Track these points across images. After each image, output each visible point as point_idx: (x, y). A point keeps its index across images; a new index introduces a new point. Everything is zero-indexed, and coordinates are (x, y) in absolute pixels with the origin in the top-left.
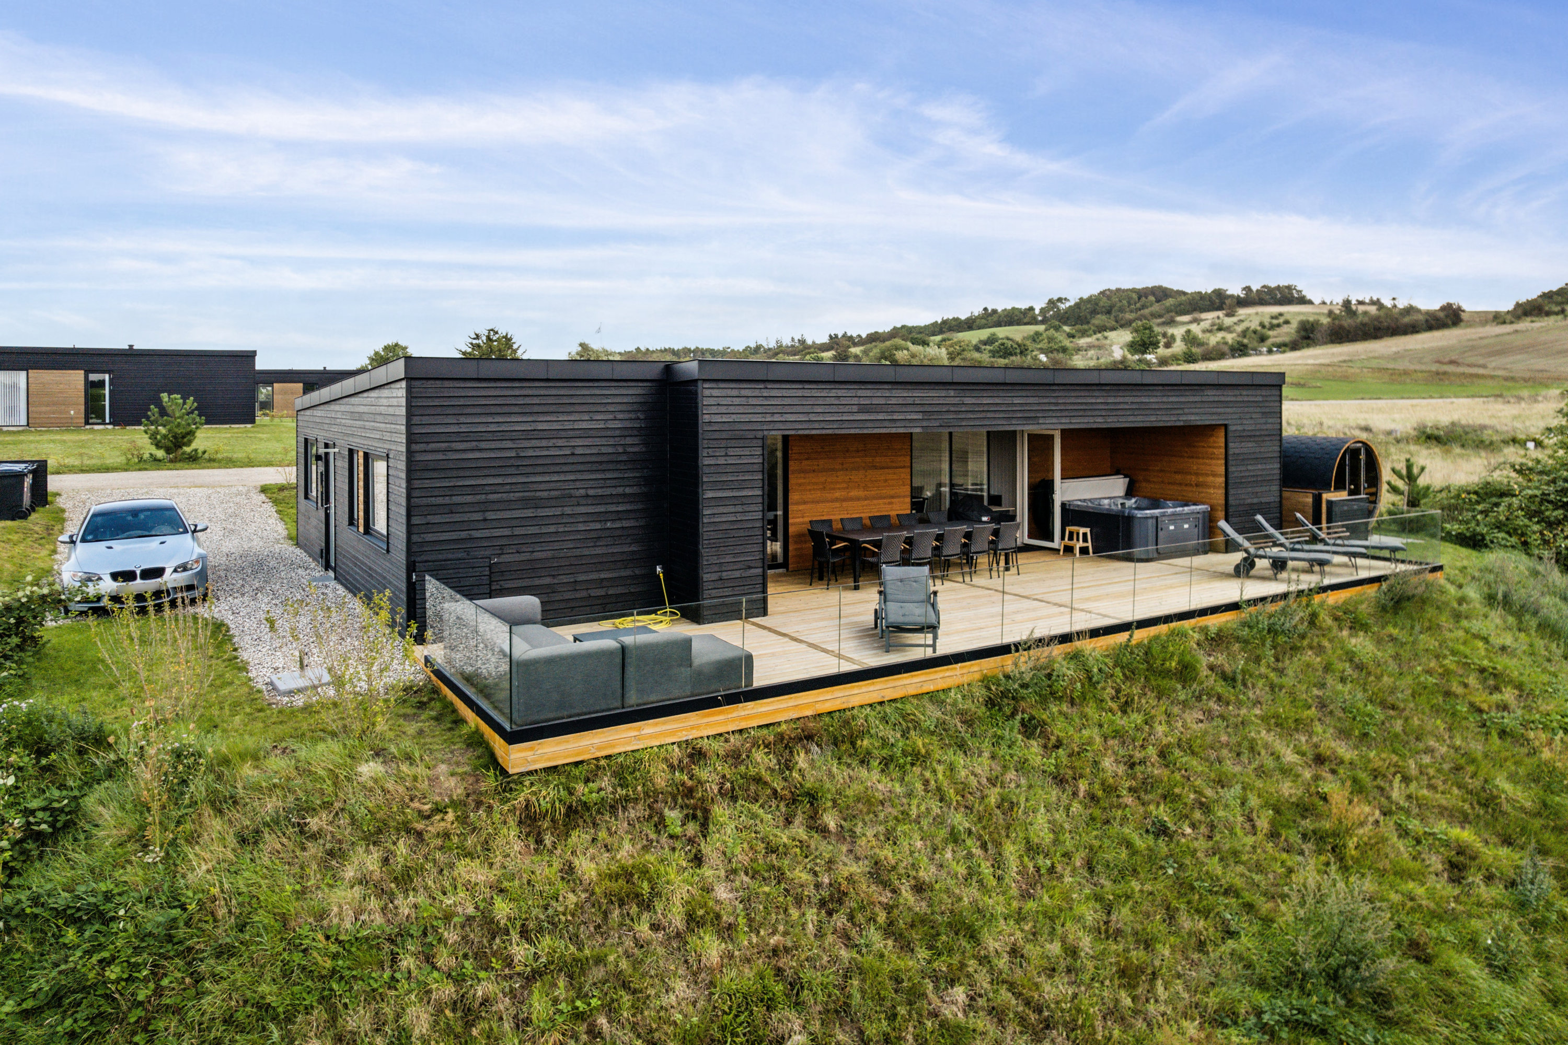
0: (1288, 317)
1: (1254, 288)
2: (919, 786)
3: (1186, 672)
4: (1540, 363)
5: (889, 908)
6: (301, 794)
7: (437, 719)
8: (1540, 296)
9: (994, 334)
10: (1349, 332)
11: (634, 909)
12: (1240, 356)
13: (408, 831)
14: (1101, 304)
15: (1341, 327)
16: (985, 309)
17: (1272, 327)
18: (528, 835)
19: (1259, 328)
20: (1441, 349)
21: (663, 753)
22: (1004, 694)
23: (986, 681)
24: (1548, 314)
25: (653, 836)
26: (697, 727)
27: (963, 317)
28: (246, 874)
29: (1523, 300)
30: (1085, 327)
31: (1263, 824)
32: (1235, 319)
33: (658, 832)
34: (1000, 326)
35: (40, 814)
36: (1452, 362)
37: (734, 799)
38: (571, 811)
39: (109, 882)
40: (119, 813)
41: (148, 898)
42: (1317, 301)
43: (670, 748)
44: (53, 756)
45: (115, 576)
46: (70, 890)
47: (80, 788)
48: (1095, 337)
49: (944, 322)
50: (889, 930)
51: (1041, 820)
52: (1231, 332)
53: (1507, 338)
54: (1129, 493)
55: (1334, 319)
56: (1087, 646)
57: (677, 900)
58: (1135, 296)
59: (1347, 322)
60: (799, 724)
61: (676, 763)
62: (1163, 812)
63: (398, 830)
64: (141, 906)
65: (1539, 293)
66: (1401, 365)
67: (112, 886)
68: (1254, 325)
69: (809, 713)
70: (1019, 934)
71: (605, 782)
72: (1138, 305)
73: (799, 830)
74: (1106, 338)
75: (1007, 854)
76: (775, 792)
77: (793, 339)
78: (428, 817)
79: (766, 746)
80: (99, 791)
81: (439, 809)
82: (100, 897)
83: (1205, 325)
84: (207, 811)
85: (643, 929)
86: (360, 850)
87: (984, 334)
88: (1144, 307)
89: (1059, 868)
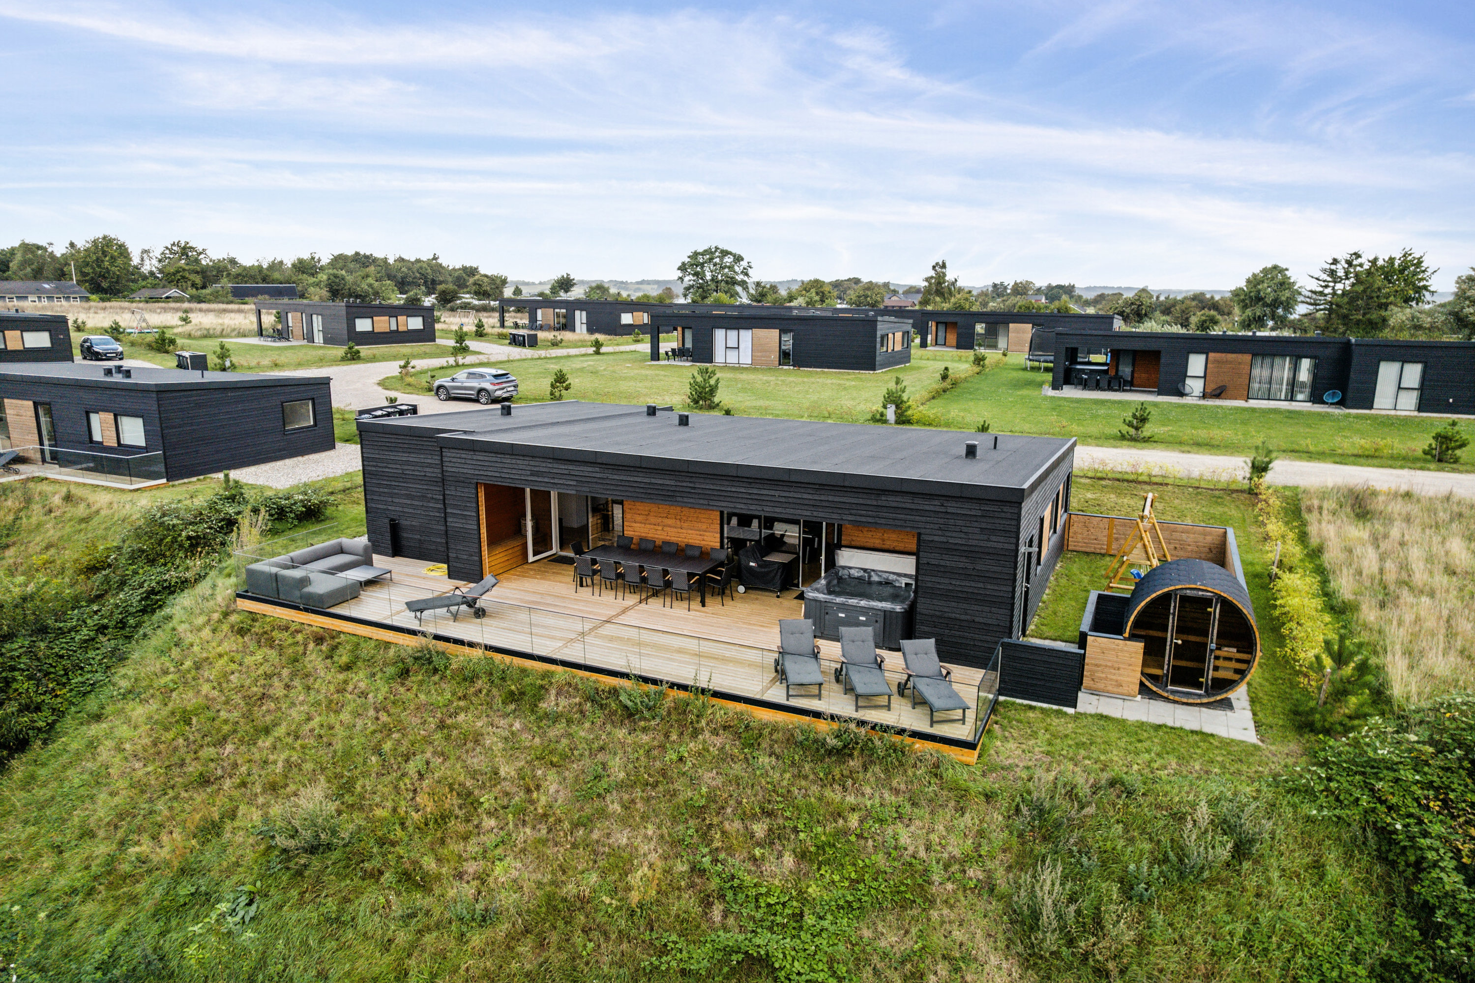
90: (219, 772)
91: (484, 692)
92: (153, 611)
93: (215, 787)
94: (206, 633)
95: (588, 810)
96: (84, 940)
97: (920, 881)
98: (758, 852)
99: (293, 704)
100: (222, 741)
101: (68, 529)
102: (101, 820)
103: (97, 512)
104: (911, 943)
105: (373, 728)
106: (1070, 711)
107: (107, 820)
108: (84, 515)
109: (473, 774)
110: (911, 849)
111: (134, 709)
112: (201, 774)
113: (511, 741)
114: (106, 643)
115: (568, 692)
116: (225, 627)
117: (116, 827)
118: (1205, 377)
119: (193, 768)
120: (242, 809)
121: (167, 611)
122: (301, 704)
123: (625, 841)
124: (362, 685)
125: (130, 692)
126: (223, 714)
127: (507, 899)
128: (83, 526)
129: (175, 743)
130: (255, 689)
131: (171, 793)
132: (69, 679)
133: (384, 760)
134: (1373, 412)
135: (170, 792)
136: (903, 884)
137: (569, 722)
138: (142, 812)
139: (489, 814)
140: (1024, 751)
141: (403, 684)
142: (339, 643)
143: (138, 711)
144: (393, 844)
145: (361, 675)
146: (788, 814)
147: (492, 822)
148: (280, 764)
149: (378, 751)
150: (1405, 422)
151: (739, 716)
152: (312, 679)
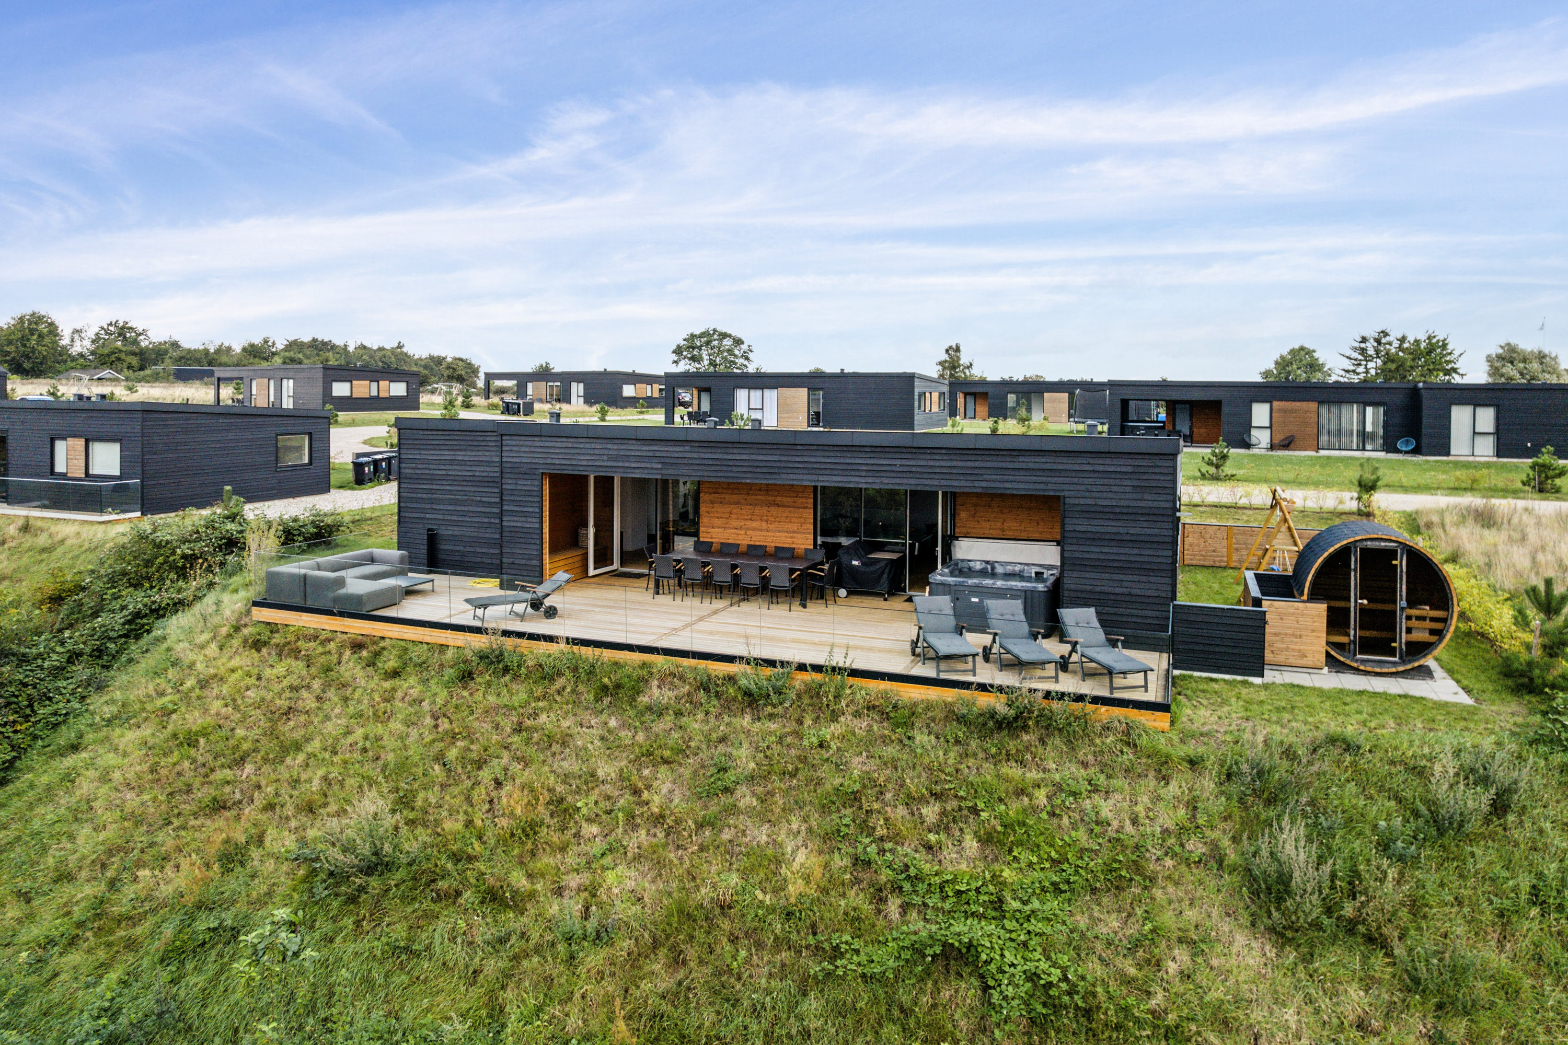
90: (238, 796)
91: (568, 689)
92: (138, 637)
93: (233, 812)
94: (213, 649)
95: (713, 809)
96: (68, 996)
97: (1134, 858)
98: (932, 837)
99: (327, 718)
100: (241, 761)
101: (25, 560)
102: (84, 858)
103: (62, 542)
104: (1137, 926)
105: (431, 737)
106: (1257, 680)
107: (94, 857)
108: (47, 545)
109: (566, 778)
110: (1115, 824)
111: (122, 736)
112: (215, 799)
113: (608, 741)
114: (81, 671)
115: (671, 683)
116: (236, 642)
117: (104, 866)
118: (1271, 427)
119: (203, 794)
120: (271, 833)
121: (157, 633)
122: (338, 716)
123: (764, 838)
124: (415, 692)
125: (116, 718)
126: (240, 732)
127: (625, 911)
128: (45, 556)
129: (178, 768)
130: (278, 702)
131: (176, 822)
132: (33, 711)
133: (450, 770)
134: (1450, 458)
135: (175, 820)
136: (1115, 861)
137: (679, 714)
138: (139, 845)
139: (589, 820)
140: (1220, 718)
141: (465, 688)
142: (384, 649)
143: (128, 737)
144: (470, 859)
145: (412, 680)
146: (962, 793)
147: (595, 829)
148: (316, 782)
149: (440, 758)
150: (1488, 465)
151: (885, 696)
152: (350, 689)
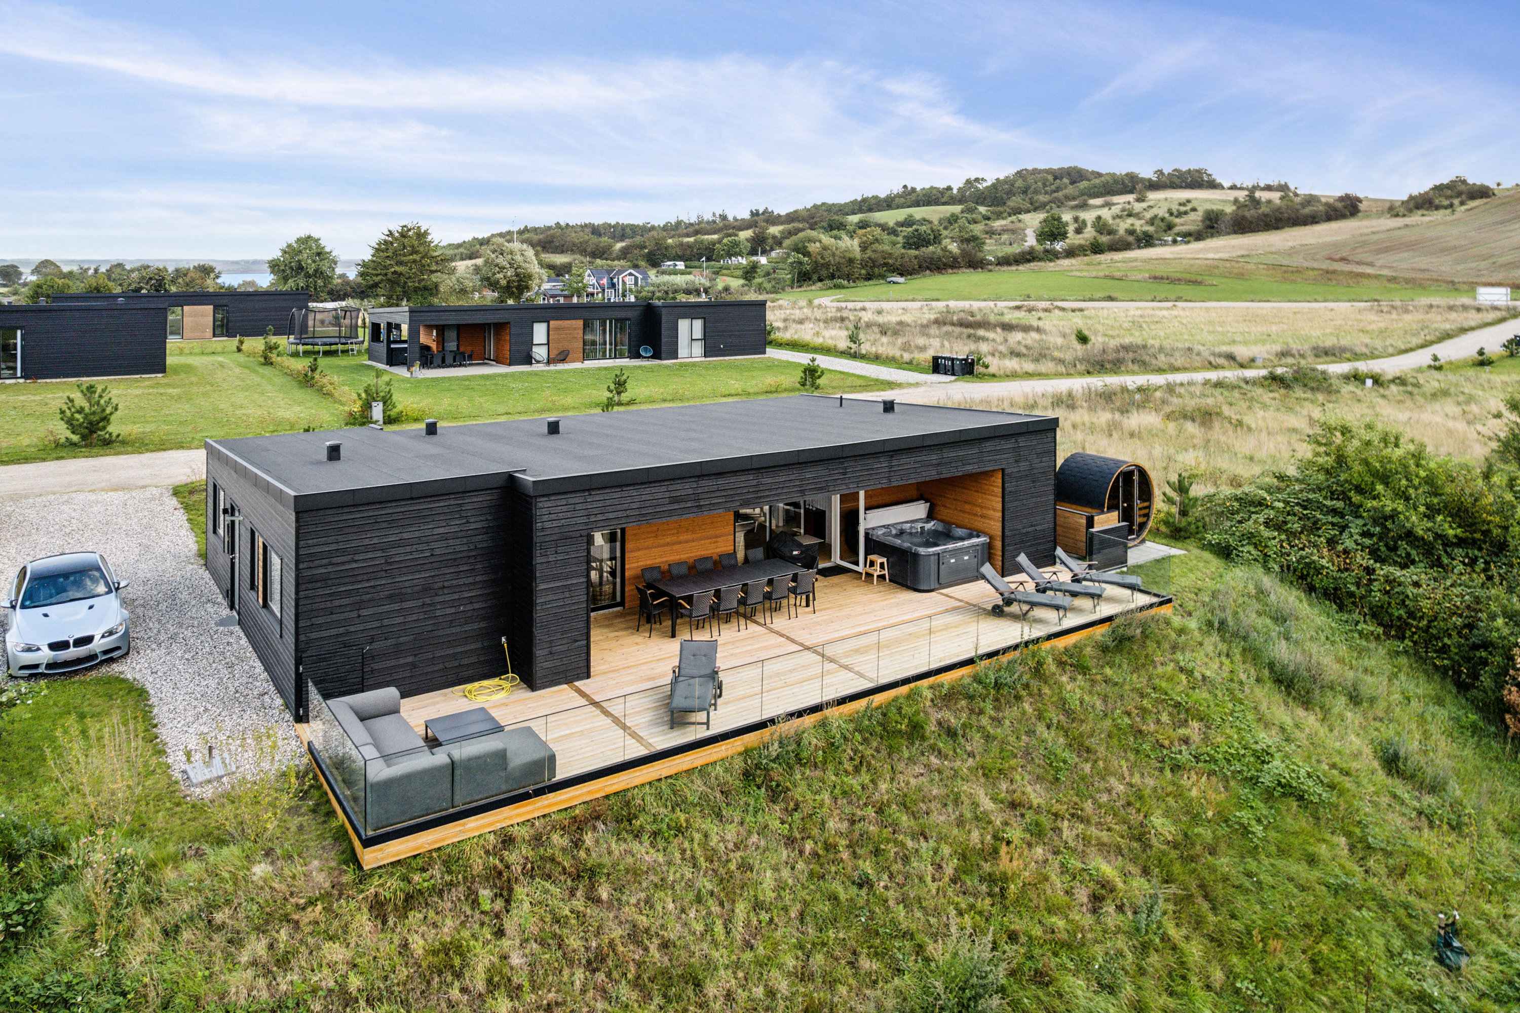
0: (1194, 204)
1: (1166, 172)
2: (678, 855)
3: (916, 730)
4: (1423, 262)
5: (639, 964)
6: (210, 895)
7: (314, 811)
8: (1432, 189)
9: (911, 216)
10: (1251, 222)
11: (449, 978)
12: (1146, 246)
13: (288, 921)
14: (1017, 185)
15: (1244, 218)
16: (905, 187)
17: (1180, 214)
18: (376, 917)
19: (1167, 215)
20: (1335, 245)
21: (482, 841)
22: (758, 766)
23: (746, 753)
24: (1437, 208)
25: (469, 912)
26: (510, 818)
27: (883, 195)
28: (169, 964)
29: (1415, 193)
30: (1000, 209)
31: (949, 871)
32: (1144, 205)
33: (473, 909)
34: (919, 206)
35: (15, 917)
36: (1343, 259)
37: (532, 877)
38: (409, 898)
39: (69, 973)
40: (74, 913)
41: (99, 984)
42: (1226, 184)
43: (487, 836)
44: (22, 865)
45: (54, 646)
46: (42, 981)
47: (43, 890)
48: (1010, 219)
49: (864, 200)
50: (636, 984)
51: (768, 879)
52: (1140, 219)
53: (1396, 233)
54: (931, 516)
55: (1238, 208)
56: (832, 713)
57: (480, 968)
58: (1050, 178)
59: (1249, 214)
60: (591, 805)
61: (491, 847)
62: (867, 866)
63: (281, 921)
64: (93, 993)
65: (1431, 186)
66: (1298, 261)
67: (71, 978)
68: (1162, 212)
69: (598, 795)
70: (733, 981)
71: (436, 871)
72: (1053, 187)
73: (579, 903)
74: (1020, 221)
75: (737, 911)
76: (564, 869)
77: (714, 215)
78: (304, 909)
79: (563, 829)
80: (58, 893)
81: (311, 903)
82: (64, 987)
83: (1116, 210)
84: (139, 909)
85: (455, 993)
86: (253, 937)
87: (900, 215)
88: (1058, 190)
89: (776, 919)
118: (548, 344)
134: (678, 361)
150: (699, 365)
